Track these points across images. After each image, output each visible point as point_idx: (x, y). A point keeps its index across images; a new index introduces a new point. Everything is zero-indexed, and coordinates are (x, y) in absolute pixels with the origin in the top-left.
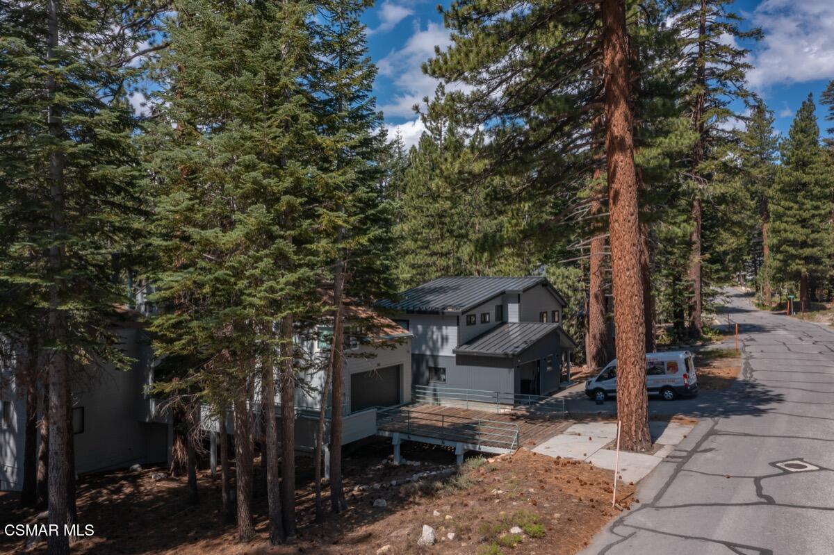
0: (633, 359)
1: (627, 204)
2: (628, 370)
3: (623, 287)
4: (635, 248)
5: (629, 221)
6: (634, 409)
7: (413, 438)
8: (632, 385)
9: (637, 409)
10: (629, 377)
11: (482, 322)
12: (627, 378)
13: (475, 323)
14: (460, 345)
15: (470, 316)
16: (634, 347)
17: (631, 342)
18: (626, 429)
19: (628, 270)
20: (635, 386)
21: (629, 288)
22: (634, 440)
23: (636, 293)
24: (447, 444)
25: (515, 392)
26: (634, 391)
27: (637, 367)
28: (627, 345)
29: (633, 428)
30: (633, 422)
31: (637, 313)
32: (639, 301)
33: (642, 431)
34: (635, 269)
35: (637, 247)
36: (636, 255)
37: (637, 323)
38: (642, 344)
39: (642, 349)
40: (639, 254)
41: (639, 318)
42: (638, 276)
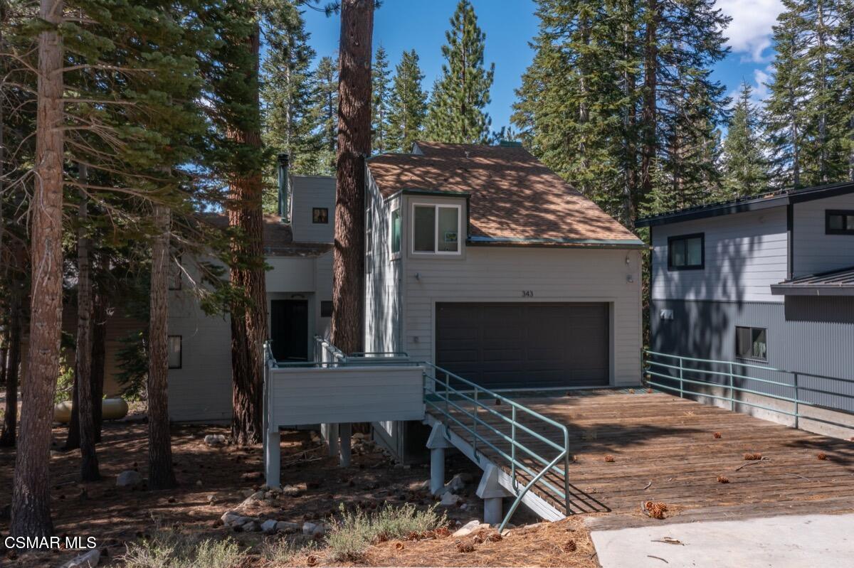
14: (793, 274)
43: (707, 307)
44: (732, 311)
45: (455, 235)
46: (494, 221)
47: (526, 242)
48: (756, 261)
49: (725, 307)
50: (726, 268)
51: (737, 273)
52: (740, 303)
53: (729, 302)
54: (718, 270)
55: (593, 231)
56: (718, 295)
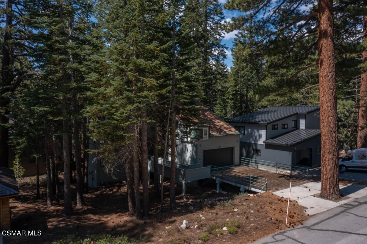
0: (328, 151)
1: (327, 67)
2: (326, 156)
3: (324, 112)
4: (332, 91)
5: (328, 76)
6: (329, 177)
7: (225, 181)
8: (328, 164)
9: (330, 177)
10: (327, 160)
11: (282, 128)
12: (325, 160)
13: (277, 129)
14: (267, 139)
15: (275, 125)
16: (329, 144)
17: (328, 141)
18: (324, 187)
19: (327, 102)
20: (329, 165)
21: (327, 112)
22: (328, 193)
23: (331, 115)
24: (238, 185)
25: (292, 164)
26: (329, 168)
27: (331, 155)
28: (325, 143)
29: (328, 187)
30: (328, 184)
31: (332, 126)
32: (333, 119)
33: (333, 189)
34: (331, 102)
35: (333, 90)
36: (332, 94)
37: (331, 131)
38: (334, 142)
39: (334, 146)
40: (334, 94)
41: (333, 129)
42: (333, 106)
45: (207, 136)
47: (219, 136)
52: (256, 144)
55: (229, 132)
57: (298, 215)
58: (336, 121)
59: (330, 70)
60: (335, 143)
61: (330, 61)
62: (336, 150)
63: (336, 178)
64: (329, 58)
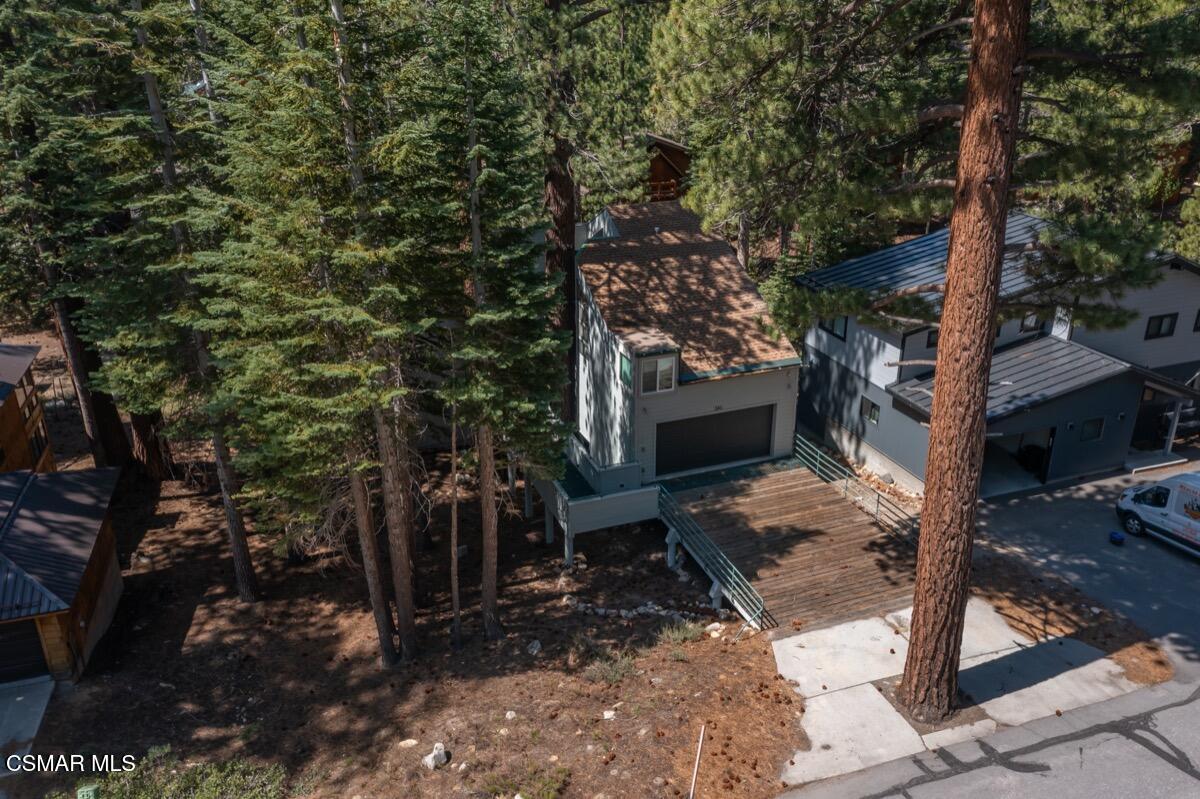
14: (899, 381)
32: (956, 498)
33: (928, 690)
34: (954, 446)
35: (968, 408)
36: (963, 421)
37: (944, 533)
38: (948, 567)
39: (947, 576)
40: (969, 420)
41: (949, 526)
42: (962, 458)
43: (845, 373)
44: (861, 385)
45: (670, 380)
46: (693, 348)
47: (718, 377)
48: (880, 357)
49: (856, 379)
50: (860, 353)
51: (867, 364)
52: (867, 382)
53: (859, 376)
54: (855, 352)
55: (764, 350)
56: (854, 368)
57: (757, 776)
58: (965, 504)
59: (966, 340)
60: (953, 566)
61: (969, 309)
62: (951, 587)
63: (940, 664)
64: (969, 300)
